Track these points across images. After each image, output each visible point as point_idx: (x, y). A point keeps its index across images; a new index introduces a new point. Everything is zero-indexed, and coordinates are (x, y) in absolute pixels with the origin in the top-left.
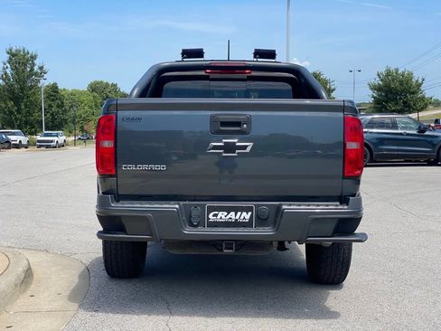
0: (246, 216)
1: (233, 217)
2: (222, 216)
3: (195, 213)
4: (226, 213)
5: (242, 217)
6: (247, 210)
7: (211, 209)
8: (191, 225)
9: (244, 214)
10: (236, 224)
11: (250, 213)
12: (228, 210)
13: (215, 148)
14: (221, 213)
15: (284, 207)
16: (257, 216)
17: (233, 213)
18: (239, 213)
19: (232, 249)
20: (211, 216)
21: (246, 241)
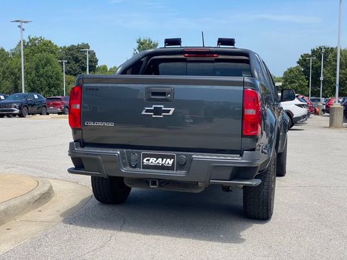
0: (170, 162)
1: (160, 162)
2: (153, 161)
3: (133, 157)
4: (155, 159)
5: (167, 163)
6: (171, 157)
7: (145, 156)
8: (131, 167)
9: (168, 160)
10: (163, 167)
11: (172, 160)
12: (157, 157)
13: (147, 111)
14: (152, 159)
15: (194, 156)
16: (178, 163)
17: (160, 159)
18: (165, 160)
19: (156, 185)
20: (145, 161)
21: (170, 180)
